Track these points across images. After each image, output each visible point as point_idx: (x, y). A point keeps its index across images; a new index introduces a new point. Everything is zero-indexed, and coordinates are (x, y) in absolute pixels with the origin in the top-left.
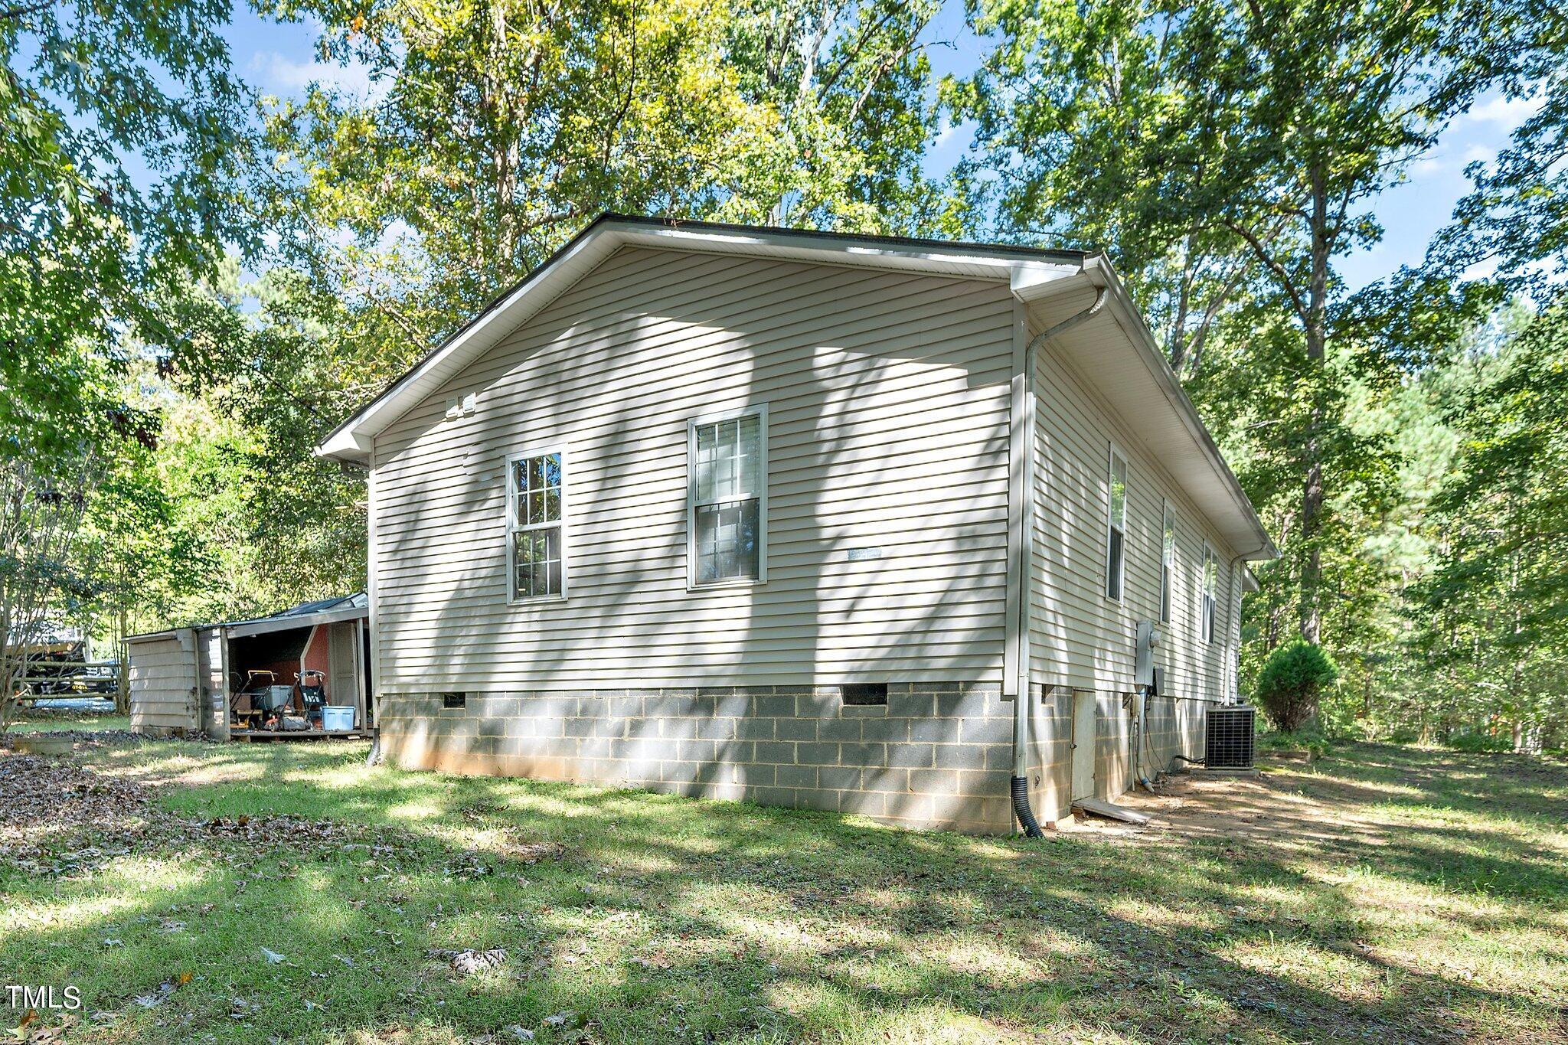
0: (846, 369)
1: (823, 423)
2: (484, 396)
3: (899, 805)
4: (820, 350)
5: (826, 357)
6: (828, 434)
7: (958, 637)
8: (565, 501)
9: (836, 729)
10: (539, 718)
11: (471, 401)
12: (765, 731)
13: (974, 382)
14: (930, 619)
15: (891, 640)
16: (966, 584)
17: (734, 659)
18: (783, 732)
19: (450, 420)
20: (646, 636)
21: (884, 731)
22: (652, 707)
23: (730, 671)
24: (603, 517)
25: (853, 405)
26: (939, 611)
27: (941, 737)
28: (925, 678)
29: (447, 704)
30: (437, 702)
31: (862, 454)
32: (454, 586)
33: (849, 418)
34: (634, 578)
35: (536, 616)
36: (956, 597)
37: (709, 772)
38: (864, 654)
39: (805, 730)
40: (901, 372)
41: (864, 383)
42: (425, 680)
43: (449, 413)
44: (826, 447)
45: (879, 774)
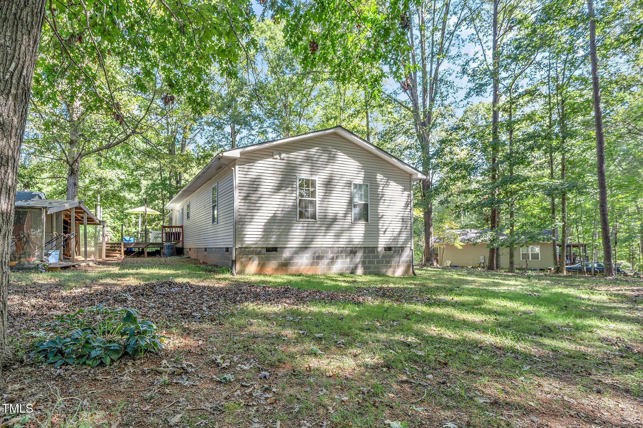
0: (383, 180)
1: (379, 190)
2: (287, 156)
3: (394, 272)
4: (378, 175)
5: (379, 177)
6: (380, 193)
7: (403, 238)
8: (317, 194)
9: (384, 256)
10: (307, 255)
11: (283, 155)
12: (369, 257)
13: (405, 190)
14: (399, 234)
15: (392, 238)
16: (404, 228)
17: (362, 240)
18: (373, 258)
19: (274, 159)
20: (338, 236)
21: (392, 257)
22: (342, 252)
23: (361, 243)
24: (326, 200)
25: (385, 188)
26: (400, 233)
27: (400, 257)
28: (399, 246)
29: (267, 251)
30: (264, 251)
31: (386, 199)
32: (273, 212)
33: (384, 191)
34: (335, 220)
35: (306, 225)
36: (403, 230)
37: (356, 268)
38: (388, 240)
39: (377, 257)
40: (392, 183)
41: (387, 184)
42: (260, 243)
43: (275, 157)
44: (380, 196)
45: (390, 266)
